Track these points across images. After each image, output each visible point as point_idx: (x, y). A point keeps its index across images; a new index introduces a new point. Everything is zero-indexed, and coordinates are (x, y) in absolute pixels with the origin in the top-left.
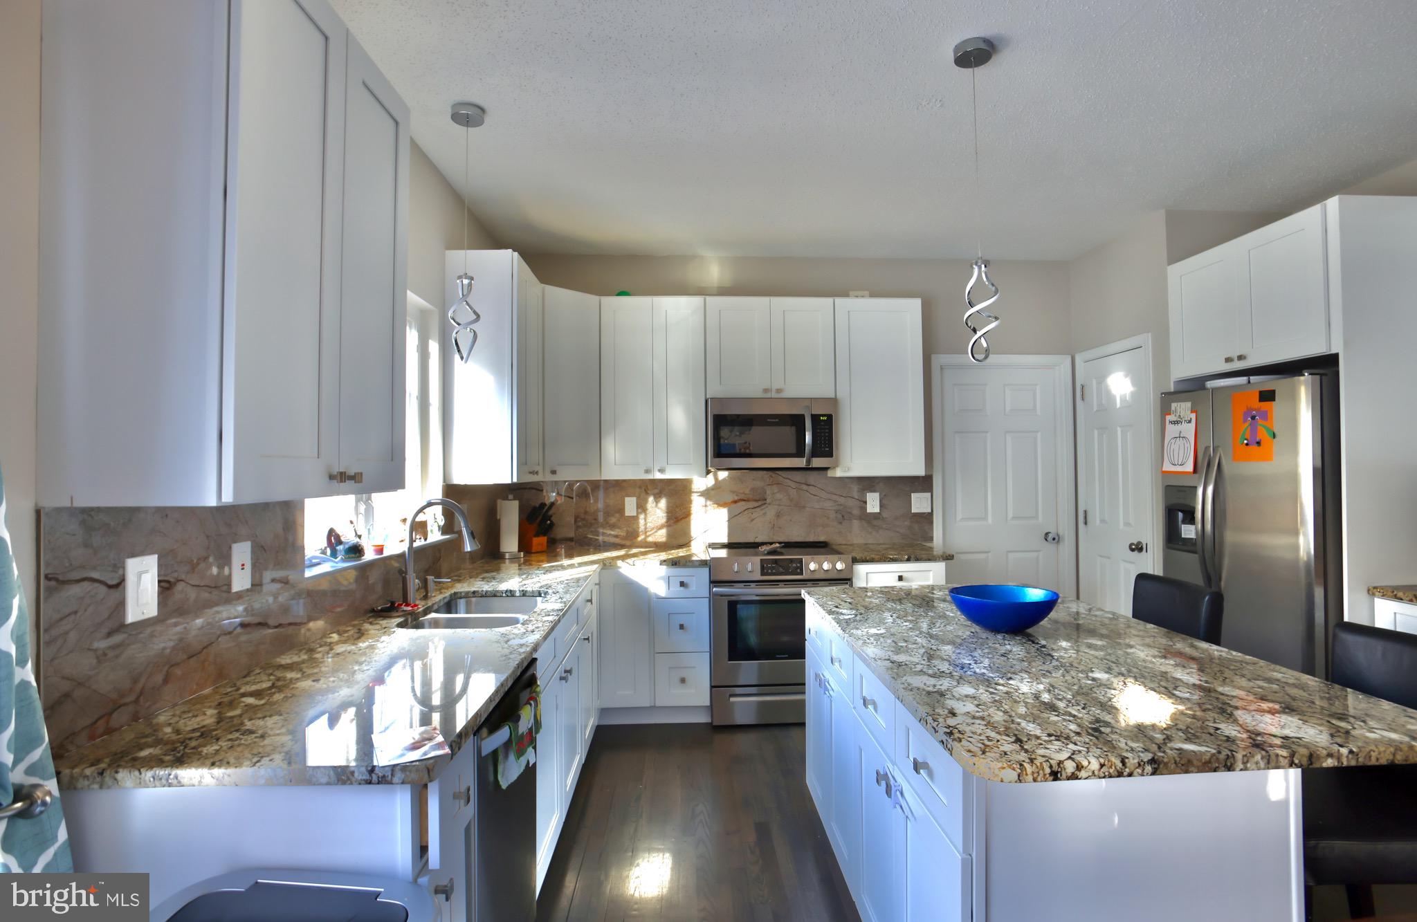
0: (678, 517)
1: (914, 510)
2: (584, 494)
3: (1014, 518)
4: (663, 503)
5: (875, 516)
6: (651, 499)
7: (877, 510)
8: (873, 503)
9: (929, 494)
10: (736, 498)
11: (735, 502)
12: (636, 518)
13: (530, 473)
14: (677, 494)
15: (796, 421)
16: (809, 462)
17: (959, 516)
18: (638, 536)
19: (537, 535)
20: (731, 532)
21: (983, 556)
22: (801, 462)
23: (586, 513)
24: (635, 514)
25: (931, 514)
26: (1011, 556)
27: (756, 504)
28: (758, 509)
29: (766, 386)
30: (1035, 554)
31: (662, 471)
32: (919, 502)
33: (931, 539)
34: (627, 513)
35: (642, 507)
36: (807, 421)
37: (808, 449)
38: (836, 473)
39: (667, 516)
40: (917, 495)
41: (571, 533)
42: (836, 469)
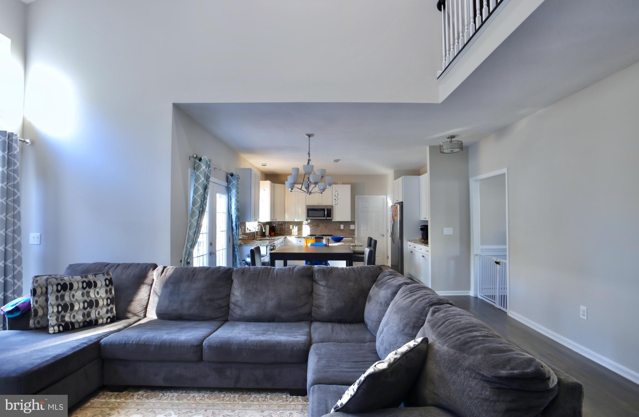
0: (300, 230)
1: (351, 228)
2: (281, 224)
3: (374, 231)
4: (297, 226)
5: (342, 229)
6: (295, 225)
8: (342, 227)
9: (354, 225)
11: (313, 226)
14: (299, 224)
15: (324, 210)
16: (326, 218)
18: (292, 233)
19: (272, 232)
20: (310, 233)
22: (324, 218)
23: (282, 228)
24: (292, 229)
25: (355, 230)
27: (317, 227)
29: (318, 203)
30: (379, 239)
32: (352, 227)
33: (354, 235)
34: (290, 229)
35: (293, 227)
36: (326, 210)
37: (326, 215)
38: (333, 221)
39: (298, 229)
40: (351, 225)
41: (279, 233)
42: (332, 220)
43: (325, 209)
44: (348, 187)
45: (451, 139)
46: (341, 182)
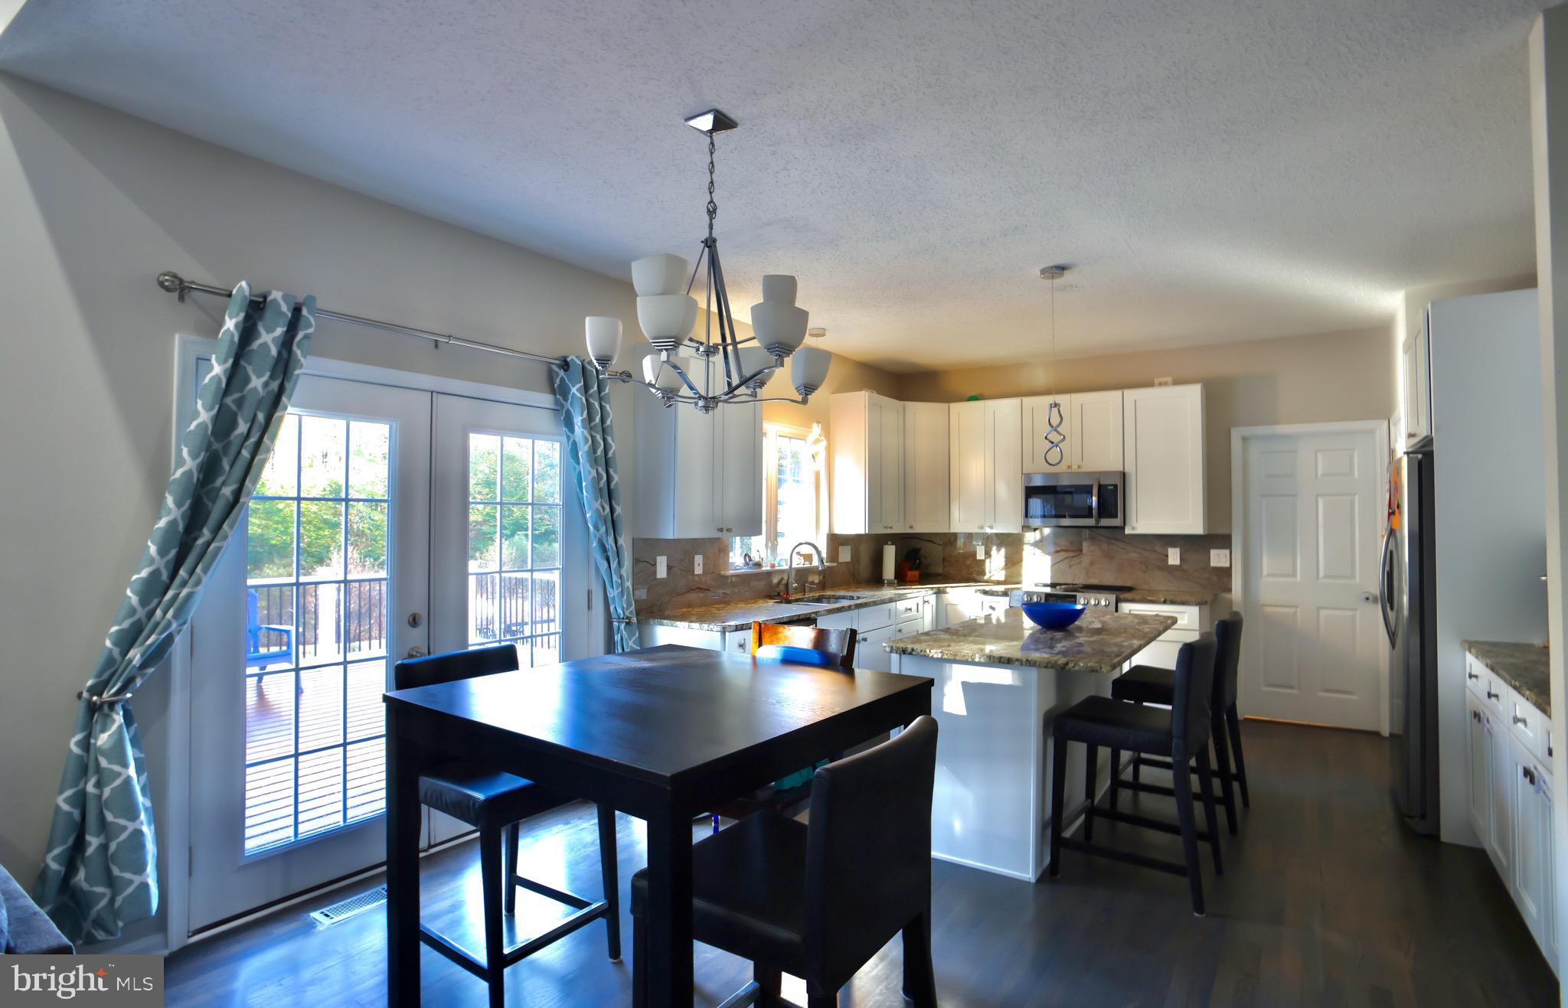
0: (1013, 562)
1: (1213, 564)
2: (948, 543)
3: (1326, 577)
4: (1003, 551)
5: (1174, 567)
6: (994, 548)
7: (1177, 562)
8: (1174, 557)
9: (1227, 552)
10: (1058, 549)
11: (1057, 551)
12: (983, 562)
13: (885, 527)
14: (1011, 544)
15: (1087, 490)
16: (1098, 521)
17: (1265, 571)
18: (985, 575)
19: (911, 569)
20: (1054, 574)
21: (1290, 610)
22: (1090, 522)
23: (950, 556)
24: (983, 558)
25: (1230, 569)
26: (1323, 613)
27: (1074, 554)
28: (1075, 559)
29: (1069, 463)
30: (1350, 613)
31: (991, 527)
32: (1218, 558)
33: (1230, 590)
34: (978, 558)
35: (988, 554)
36: (1095, 491)
37: (1095, 512)
38: (1128, 531)
39: (1006, 561)
40: (1213, 552)
41: (940, 570)
42: (1123, 528)
43: (1091, 487)
44: (1191, 397)
46: (1169, 379)
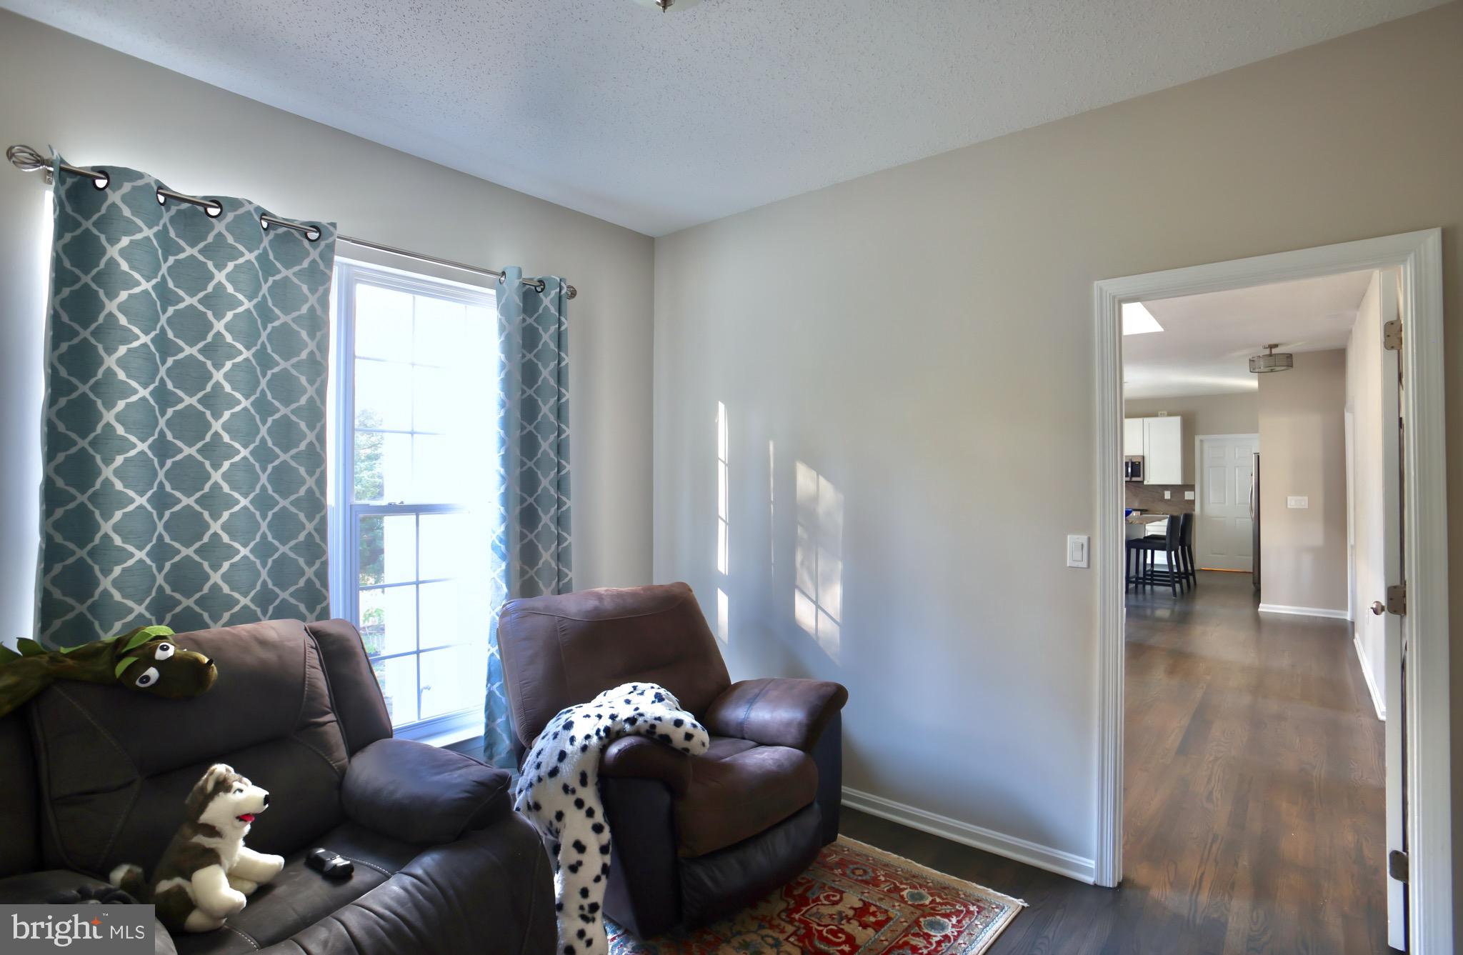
1: (1186, 498)
7: (1169, 498)
8: (1167, 495)
9: (1193, 493)
16: (1131, 479)
17: (1211, 501)
21: (1223, 519)
25: (1195, 500)
32: (1188, 495)
33: (1193, 510)
36: (1130, 464)
37: (1129, 474)
38: (1145, 483)
40: (1186, 493)
42: (1143, 482)
43: (1128, 463)
44: (1176, 422)
45: (1271, 351)
46: (1166, 413)
